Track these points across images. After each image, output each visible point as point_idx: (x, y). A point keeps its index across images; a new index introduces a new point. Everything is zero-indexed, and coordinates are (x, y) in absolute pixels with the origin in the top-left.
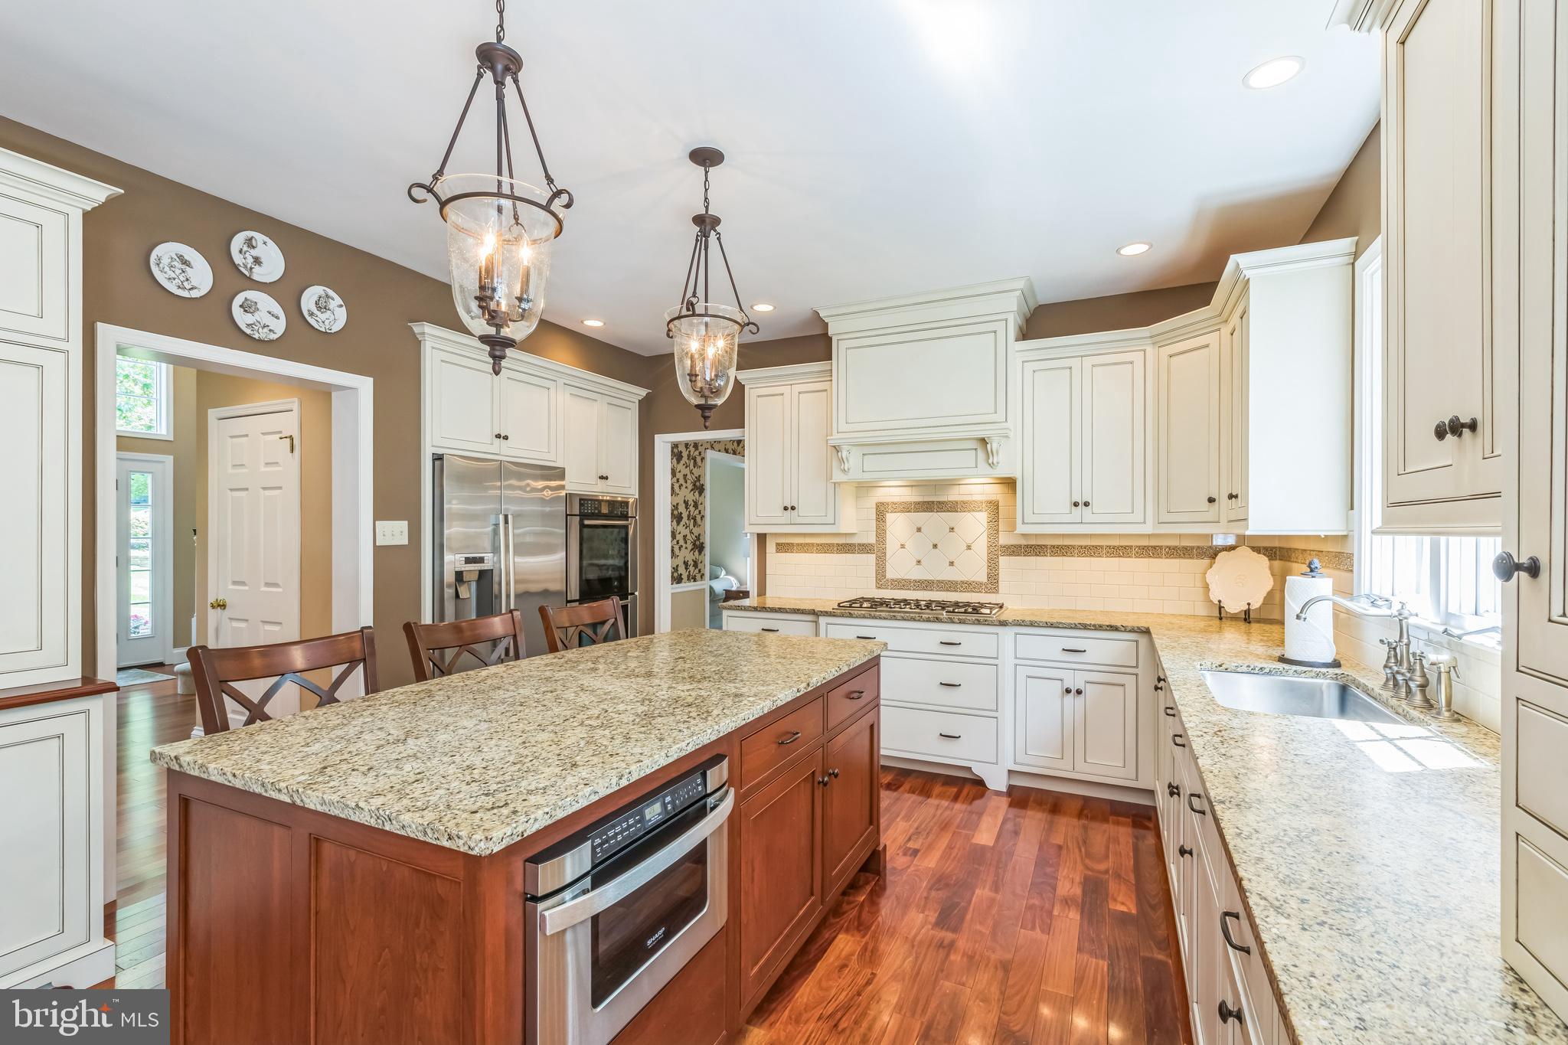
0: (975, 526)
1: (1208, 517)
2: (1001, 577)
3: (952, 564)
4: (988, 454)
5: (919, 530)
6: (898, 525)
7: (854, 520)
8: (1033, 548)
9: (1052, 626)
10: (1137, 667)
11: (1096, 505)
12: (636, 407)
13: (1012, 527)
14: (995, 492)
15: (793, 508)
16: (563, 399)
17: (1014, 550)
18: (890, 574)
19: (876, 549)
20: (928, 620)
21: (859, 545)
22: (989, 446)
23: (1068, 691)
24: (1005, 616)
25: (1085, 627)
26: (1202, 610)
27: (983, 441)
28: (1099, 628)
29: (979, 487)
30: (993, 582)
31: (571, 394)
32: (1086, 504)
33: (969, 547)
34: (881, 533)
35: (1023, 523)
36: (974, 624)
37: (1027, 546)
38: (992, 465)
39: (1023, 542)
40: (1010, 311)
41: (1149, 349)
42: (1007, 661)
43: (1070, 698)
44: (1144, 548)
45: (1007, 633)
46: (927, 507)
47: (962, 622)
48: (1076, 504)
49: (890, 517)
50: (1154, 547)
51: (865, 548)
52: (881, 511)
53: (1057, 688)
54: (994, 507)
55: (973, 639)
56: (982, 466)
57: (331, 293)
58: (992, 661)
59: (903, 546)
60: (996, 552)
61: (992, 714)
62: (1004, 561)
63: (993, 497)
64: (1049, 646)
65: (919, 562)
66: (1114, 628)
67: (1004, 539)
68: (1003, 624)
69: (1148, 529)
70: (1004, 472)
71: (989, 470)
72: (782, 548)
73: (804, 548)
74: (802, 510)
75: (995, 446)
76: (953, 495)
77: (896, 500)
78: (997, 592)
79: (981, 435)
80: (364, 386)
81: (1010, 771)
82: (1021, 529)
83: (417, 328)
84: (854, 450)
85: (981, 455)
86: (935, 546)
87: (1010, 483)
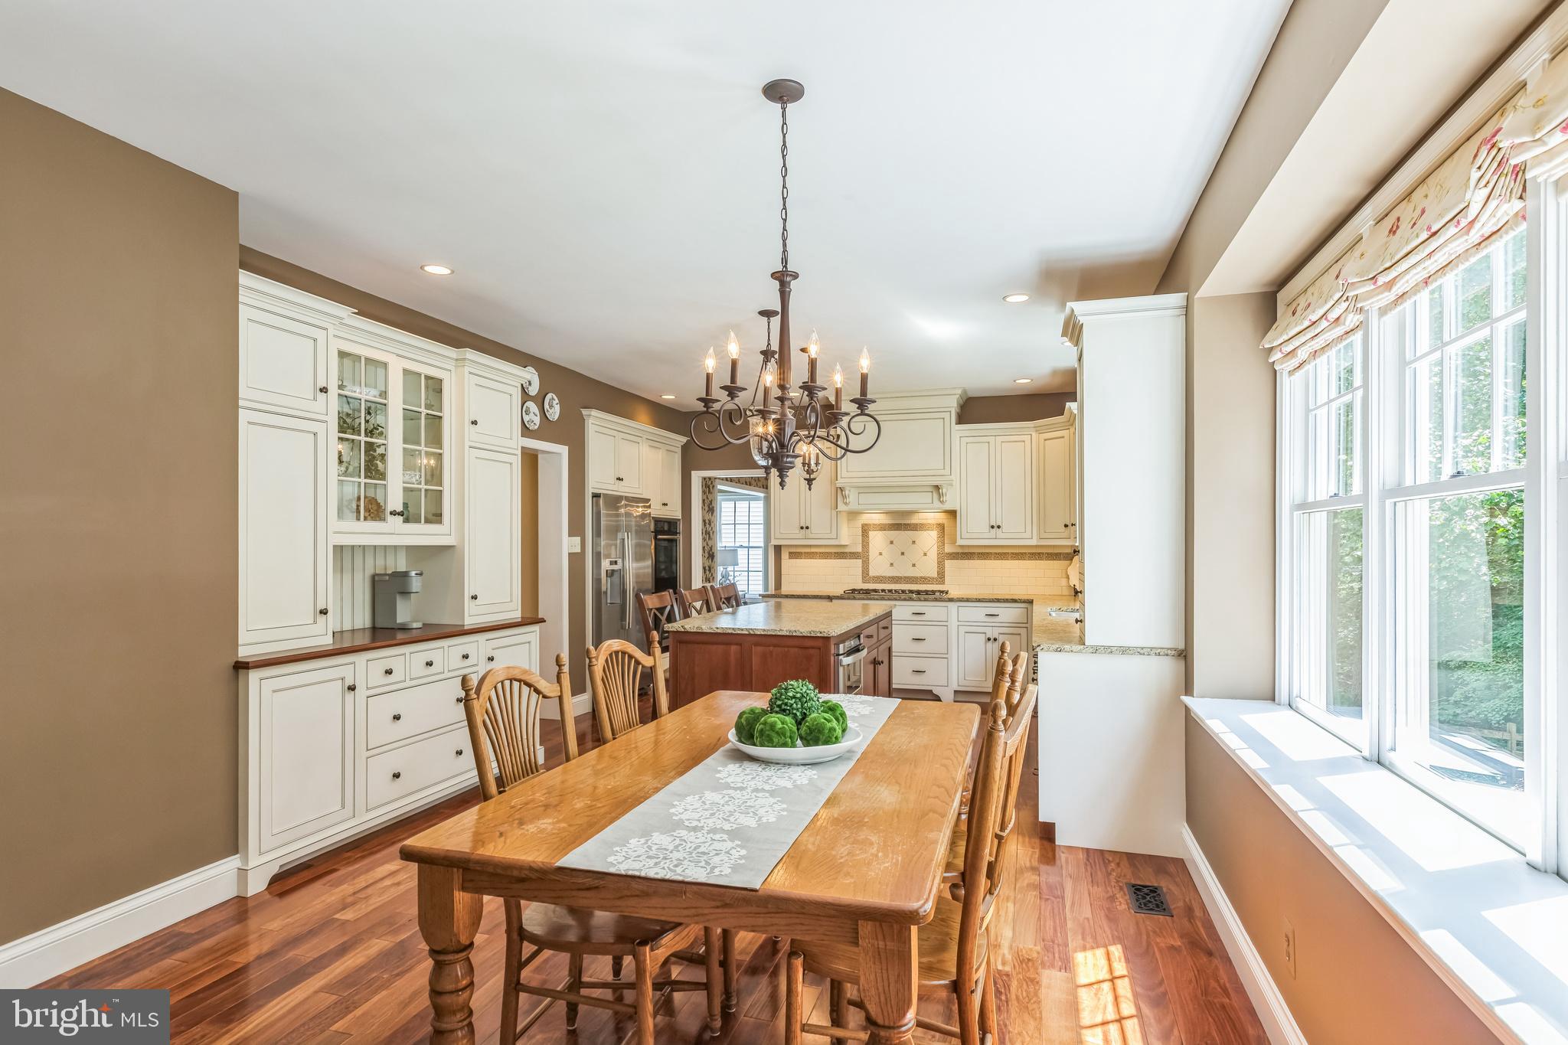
0: (929, 540)
1: (1063, 535)
2: (946, 574)
3: (914, 565)
4: (940, 495)
5: (892, 543)
6: (877, 539)
7: (848, 536)
8: (966, 554)
9: (979, 601)
10: (1027, 623)
11: (1004, 528)
12: (679, 450)
13: (954, 541)
14: (941, 518)
15: (807, 528)
16: (645, 449)
17: (954, 556)
18: (872, 573)
19: (863, 556)
20: (905, 600)
21: (850, 553)
22: (940, 491)
23: (989, 639)
24: (950, 596)
25: (998, 601)
26: (1066, 592)
27: (937, 487)
28: (1006, 601)
29: (932, 517)
30: (941, 577)
31: (650, 446)
32: (999, 527)
33: (925, 554)
34: (865, 544)
35: (961, 538)
36: (933, 601)
37: (963, 553)
38: (942, 502)
39: (960, 551)
40: (953, 404)
41: (1034, 434)
42: (953, 623)
43: (990, 644)
44: (1033, 554)
45: (953, 606)
46: (897, 527)
47: (925, 600)
48: (993, 527)
49: (871, 534)
50: (1039, 554)
51: (854, 555)
52: (865, 530)
53: (983, 638)
54: (941, 527)
55: (932, 610)
56: (937, 504)
57: (555, 397)
58: (944, 624)
59: (881, 554)
60: (943, 557)
61: (944, 656)
62: (948, 563)
63: (941, 522)
64: (978, 612)
65: (892, 564)
66: (1014, 601)
67: (948, 549)
68: (951, 600)
69: (1034, 542)
70: (948, 506)
71: (941, 506)
72: (794, 555)
73: (811, 555)
74: (813, 528)
75: (944, 490)
76: (915, 520)
77: (877, 522)
78: (944, 583)
79: (936, 483)
80: (563, 450)
81: (955, 691)
82: (960, 542)
83: (585, 412)
84: (852, 490)
85: (935, 495)
86: (903, 554)
87: (952, 514)
